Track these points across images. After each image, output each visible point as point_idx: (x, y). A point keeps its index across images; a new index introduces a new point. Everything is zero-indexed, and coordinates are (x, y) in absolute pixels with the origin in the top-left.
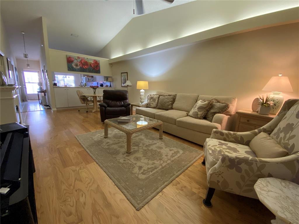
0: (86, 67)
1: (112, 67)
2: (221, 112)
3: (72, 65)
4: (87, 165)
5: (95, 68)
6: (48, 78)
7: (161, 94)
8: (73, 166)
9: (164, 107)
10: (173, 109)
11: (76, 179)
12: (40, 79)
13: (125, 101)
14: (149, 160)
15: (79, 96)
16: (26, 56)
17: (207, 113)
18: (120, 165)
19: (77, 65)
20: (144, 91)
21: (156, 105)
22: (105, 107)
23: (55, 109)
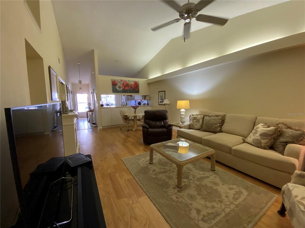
0: (127, 88)
1: (149, 86)
2: (296, 142)
3: (116, 87)
4: (139, 199)
5: (135, 89)
6: (97, 100)
7: (206, 114)
8: (125, 198)
9: (211, 130)
10: (222, 132)
11: (131, 216)
12: (89, 99)
13: (165, 121)
14: (206, 201)
15: (121, 115)
16: (80, 82)
17: (275, 141)
18: (173, 203)
19: (120, 87)
20: (184, 110)
21: (200, 126)
22: (147, 129)
23: (101, 128)
